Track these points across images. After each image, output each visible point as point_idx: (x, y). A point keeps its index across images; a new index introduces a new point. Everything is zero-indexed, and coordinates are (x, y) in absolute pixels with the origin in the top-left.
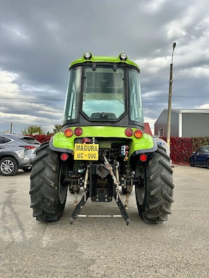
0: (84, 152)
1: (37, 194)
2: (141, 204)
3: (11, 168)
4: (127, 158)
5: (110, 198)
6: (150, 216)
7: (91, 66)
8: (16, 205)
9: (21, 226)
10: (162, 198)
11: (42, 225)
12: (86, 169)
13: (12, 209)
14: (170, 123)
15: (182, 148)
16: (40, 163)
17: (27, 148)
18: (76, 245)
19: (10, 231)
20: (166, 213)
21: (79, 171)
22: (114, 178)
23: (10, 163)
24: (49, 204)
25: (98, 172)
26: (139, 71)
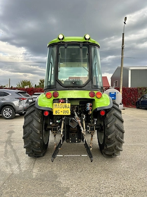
0: (60, 109)
1: (28, 139)
2: (101, 143)
3: (11, 114)
4: (91, 112)
5: (79, 140)
6: (107, 153)
7: (63, 45)
8: (14, 144)
9: (18, 161)
10: (116, 140)
11: (32, 160)
12: (62, 120)
13: (12, 147)
14: (122, 77)
15: (131, 95)
16: (30, 117)
17: (21, 99)
18: (56, 176)
19: (10, 165)
20: (119, 151)
21: (57, 121)
22: (82, 128)
23: (10, 110)
24: (37, 146)
25: (70, 124)
26: (99, 47)
